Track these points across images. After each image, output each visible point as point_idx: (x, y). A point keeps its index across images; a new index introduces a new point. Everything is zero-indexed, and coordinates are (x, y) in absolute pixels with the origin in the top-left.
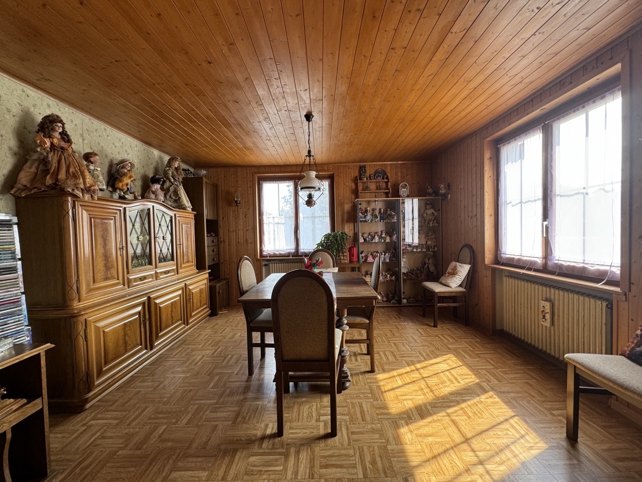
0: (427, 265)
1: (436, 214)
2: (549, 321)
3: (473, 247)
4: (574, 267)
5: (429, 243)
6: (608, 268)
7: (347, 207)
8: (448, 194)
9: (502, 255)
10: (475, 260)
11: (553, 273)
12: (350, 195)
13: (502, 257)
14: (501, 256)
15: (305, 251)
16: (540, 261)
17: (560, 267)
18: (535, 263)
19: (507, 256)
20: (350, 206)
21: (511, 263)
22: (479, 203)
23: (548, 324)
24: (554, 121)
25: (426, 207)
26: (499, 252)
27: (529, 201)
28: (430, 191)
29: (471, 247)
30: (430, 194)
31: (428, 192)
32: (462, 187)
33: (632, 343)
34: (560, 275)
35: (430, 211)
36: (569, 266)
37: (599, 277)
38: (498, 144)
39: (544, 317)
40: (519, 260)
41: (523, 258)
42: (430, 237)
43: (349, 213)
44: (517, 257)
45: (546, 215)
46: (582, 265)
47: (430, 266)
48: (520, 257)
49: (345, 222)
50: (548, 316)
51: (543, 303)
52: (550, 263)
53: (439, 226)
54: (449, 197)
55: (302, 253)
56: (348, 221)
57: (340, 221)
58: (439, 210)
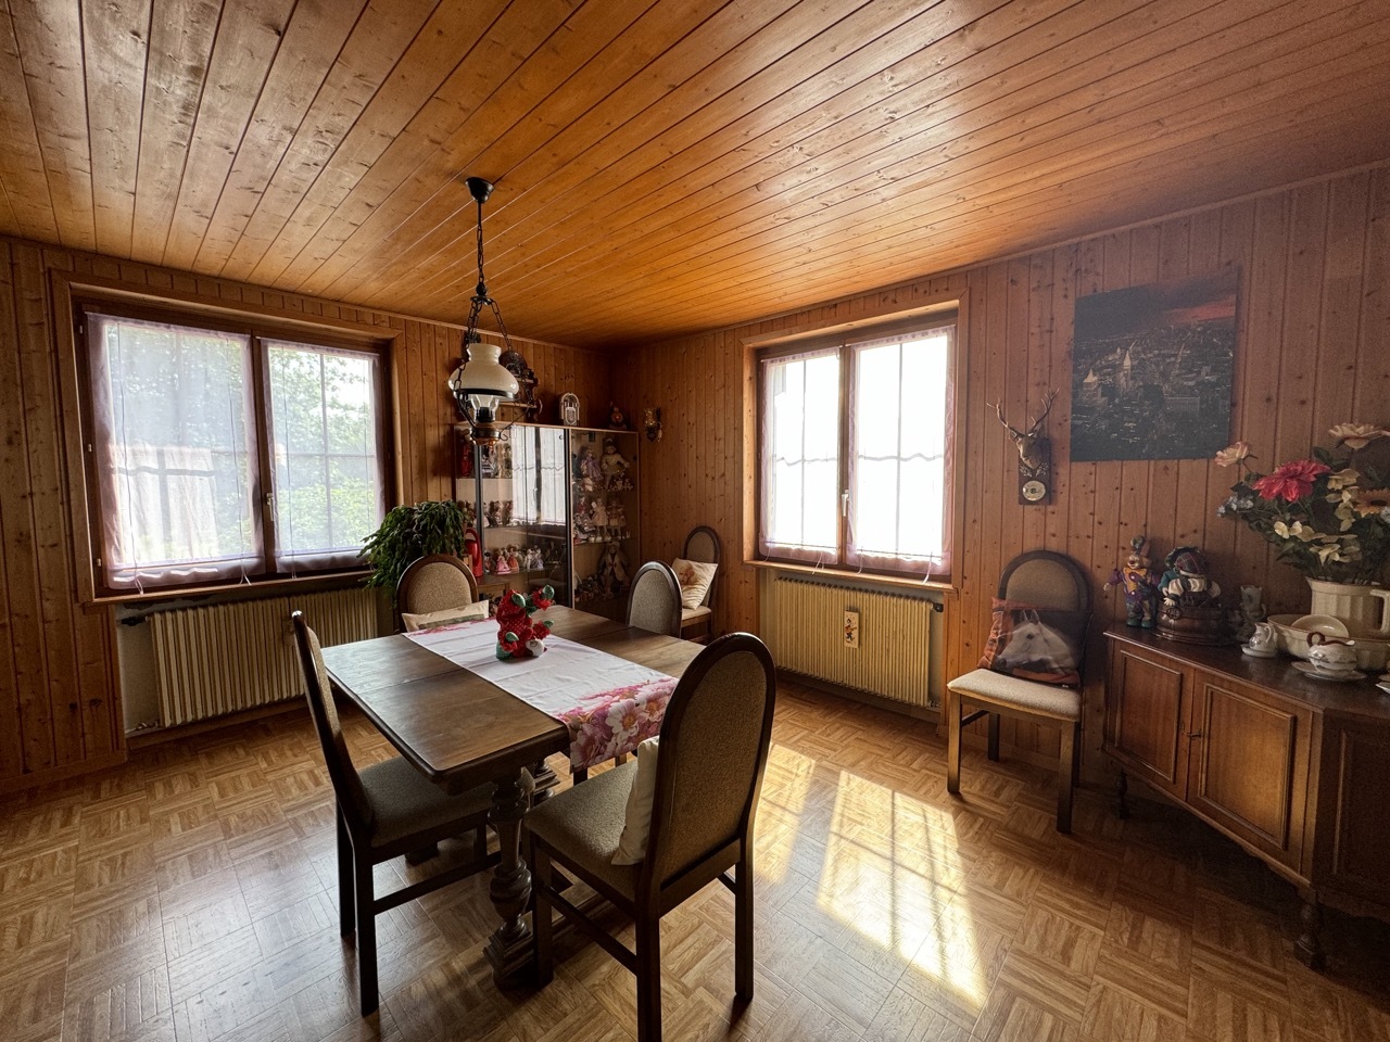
0: (610, 568)
1: (626, 465)
2: (856, 640)
3: (717, 531)
4: (884, 559)
5: (614, 523)
6: (927, 559)
7: (434, 436)
8: (658, 428)
9: (768, 545)
10: (722, 553)
11: (855, 569)
12: (441, 405)
13: (767, 548)
14: (765, 546)
15: (297, 558)
16: (834, 553)
17: (865, 560)
18: (826, 555)
19: (777, 545)
20: (442, 433)
21: (783, 556)
22: (730, 453)
23: (855, 645)
24: (858, 346)
25: (604, 449)
26: (761, 540)
27: (817, 460)
28: (618, 417)
29: (714, 531)
30: (617, 425)
31: (613, 419)
32: (692, 420)
33: (991, 650)
34: (864, 571)
35: (614, 459)
36: (877, 558)
37: (918, 572)
38: (762, 356)
39: (849, 635)
40: (800, 552)
41: (805, 548)
42: (614, 511)
43: (438, 451)
44: (794, 548)
45: (844, 481)
46: (894, 556)
47: (616, 569)
48: (800, 547)
49: (429, 475)
50: (855, 634)
51: (848, 615)
52: (850, 556)
53: (634, 489)
54: (660, 434)
55: (288, 566)
56: (435, 474)
57: (415, 471)
58: (635, 458)
